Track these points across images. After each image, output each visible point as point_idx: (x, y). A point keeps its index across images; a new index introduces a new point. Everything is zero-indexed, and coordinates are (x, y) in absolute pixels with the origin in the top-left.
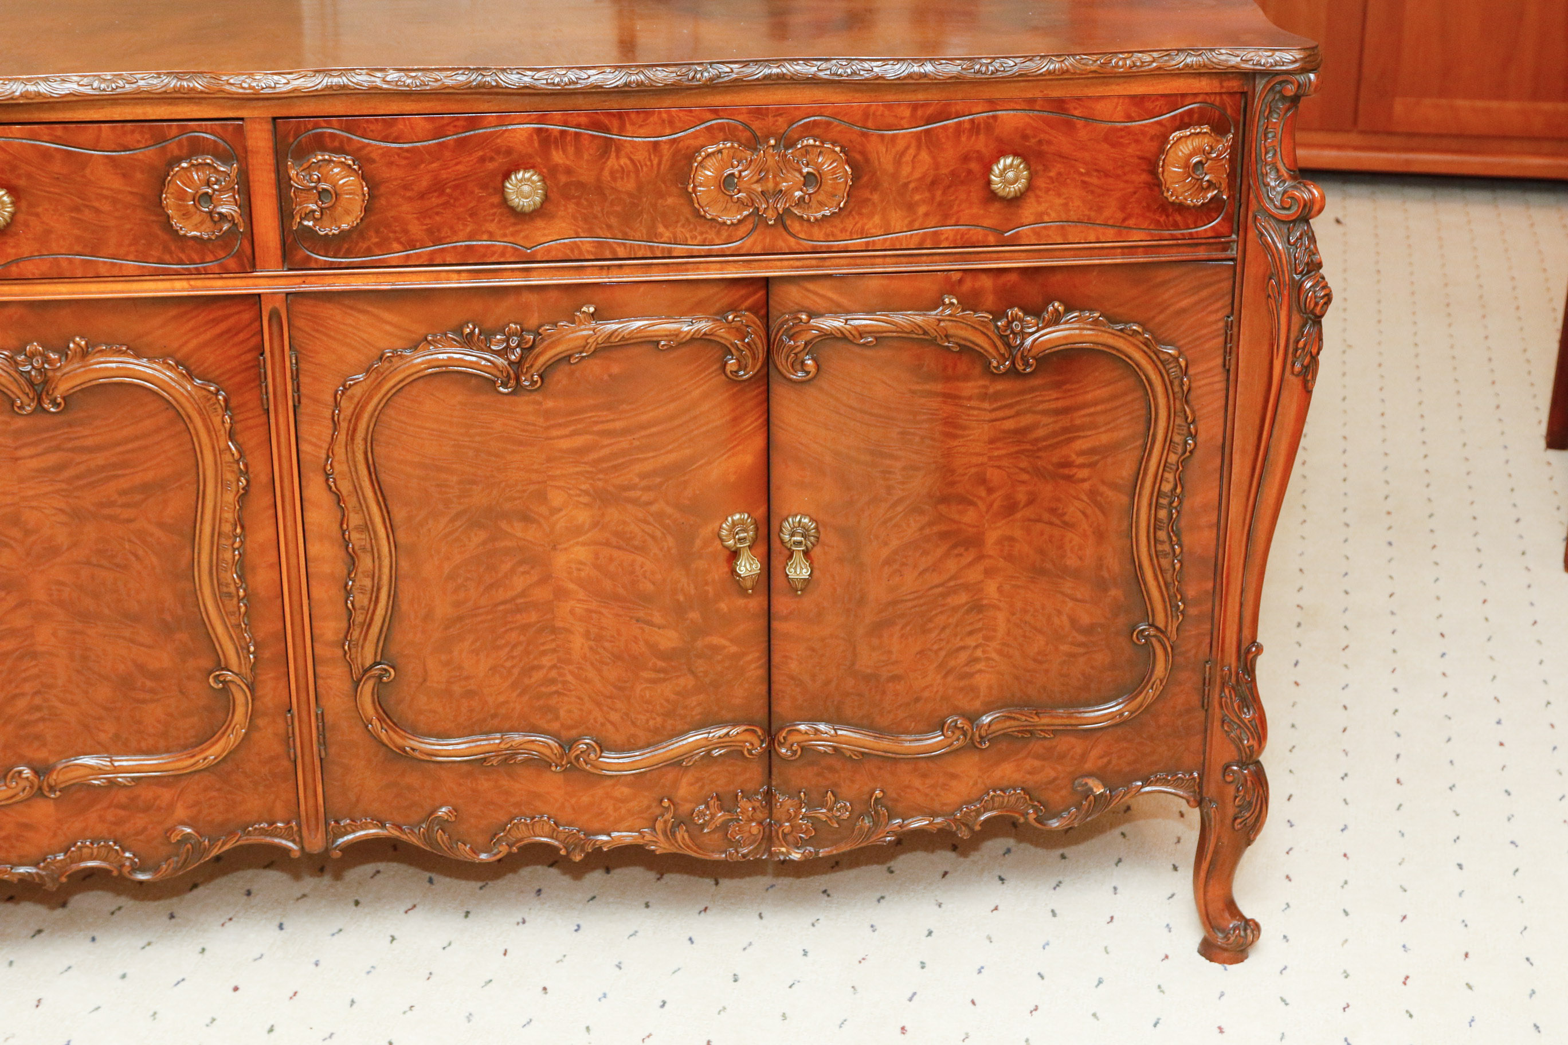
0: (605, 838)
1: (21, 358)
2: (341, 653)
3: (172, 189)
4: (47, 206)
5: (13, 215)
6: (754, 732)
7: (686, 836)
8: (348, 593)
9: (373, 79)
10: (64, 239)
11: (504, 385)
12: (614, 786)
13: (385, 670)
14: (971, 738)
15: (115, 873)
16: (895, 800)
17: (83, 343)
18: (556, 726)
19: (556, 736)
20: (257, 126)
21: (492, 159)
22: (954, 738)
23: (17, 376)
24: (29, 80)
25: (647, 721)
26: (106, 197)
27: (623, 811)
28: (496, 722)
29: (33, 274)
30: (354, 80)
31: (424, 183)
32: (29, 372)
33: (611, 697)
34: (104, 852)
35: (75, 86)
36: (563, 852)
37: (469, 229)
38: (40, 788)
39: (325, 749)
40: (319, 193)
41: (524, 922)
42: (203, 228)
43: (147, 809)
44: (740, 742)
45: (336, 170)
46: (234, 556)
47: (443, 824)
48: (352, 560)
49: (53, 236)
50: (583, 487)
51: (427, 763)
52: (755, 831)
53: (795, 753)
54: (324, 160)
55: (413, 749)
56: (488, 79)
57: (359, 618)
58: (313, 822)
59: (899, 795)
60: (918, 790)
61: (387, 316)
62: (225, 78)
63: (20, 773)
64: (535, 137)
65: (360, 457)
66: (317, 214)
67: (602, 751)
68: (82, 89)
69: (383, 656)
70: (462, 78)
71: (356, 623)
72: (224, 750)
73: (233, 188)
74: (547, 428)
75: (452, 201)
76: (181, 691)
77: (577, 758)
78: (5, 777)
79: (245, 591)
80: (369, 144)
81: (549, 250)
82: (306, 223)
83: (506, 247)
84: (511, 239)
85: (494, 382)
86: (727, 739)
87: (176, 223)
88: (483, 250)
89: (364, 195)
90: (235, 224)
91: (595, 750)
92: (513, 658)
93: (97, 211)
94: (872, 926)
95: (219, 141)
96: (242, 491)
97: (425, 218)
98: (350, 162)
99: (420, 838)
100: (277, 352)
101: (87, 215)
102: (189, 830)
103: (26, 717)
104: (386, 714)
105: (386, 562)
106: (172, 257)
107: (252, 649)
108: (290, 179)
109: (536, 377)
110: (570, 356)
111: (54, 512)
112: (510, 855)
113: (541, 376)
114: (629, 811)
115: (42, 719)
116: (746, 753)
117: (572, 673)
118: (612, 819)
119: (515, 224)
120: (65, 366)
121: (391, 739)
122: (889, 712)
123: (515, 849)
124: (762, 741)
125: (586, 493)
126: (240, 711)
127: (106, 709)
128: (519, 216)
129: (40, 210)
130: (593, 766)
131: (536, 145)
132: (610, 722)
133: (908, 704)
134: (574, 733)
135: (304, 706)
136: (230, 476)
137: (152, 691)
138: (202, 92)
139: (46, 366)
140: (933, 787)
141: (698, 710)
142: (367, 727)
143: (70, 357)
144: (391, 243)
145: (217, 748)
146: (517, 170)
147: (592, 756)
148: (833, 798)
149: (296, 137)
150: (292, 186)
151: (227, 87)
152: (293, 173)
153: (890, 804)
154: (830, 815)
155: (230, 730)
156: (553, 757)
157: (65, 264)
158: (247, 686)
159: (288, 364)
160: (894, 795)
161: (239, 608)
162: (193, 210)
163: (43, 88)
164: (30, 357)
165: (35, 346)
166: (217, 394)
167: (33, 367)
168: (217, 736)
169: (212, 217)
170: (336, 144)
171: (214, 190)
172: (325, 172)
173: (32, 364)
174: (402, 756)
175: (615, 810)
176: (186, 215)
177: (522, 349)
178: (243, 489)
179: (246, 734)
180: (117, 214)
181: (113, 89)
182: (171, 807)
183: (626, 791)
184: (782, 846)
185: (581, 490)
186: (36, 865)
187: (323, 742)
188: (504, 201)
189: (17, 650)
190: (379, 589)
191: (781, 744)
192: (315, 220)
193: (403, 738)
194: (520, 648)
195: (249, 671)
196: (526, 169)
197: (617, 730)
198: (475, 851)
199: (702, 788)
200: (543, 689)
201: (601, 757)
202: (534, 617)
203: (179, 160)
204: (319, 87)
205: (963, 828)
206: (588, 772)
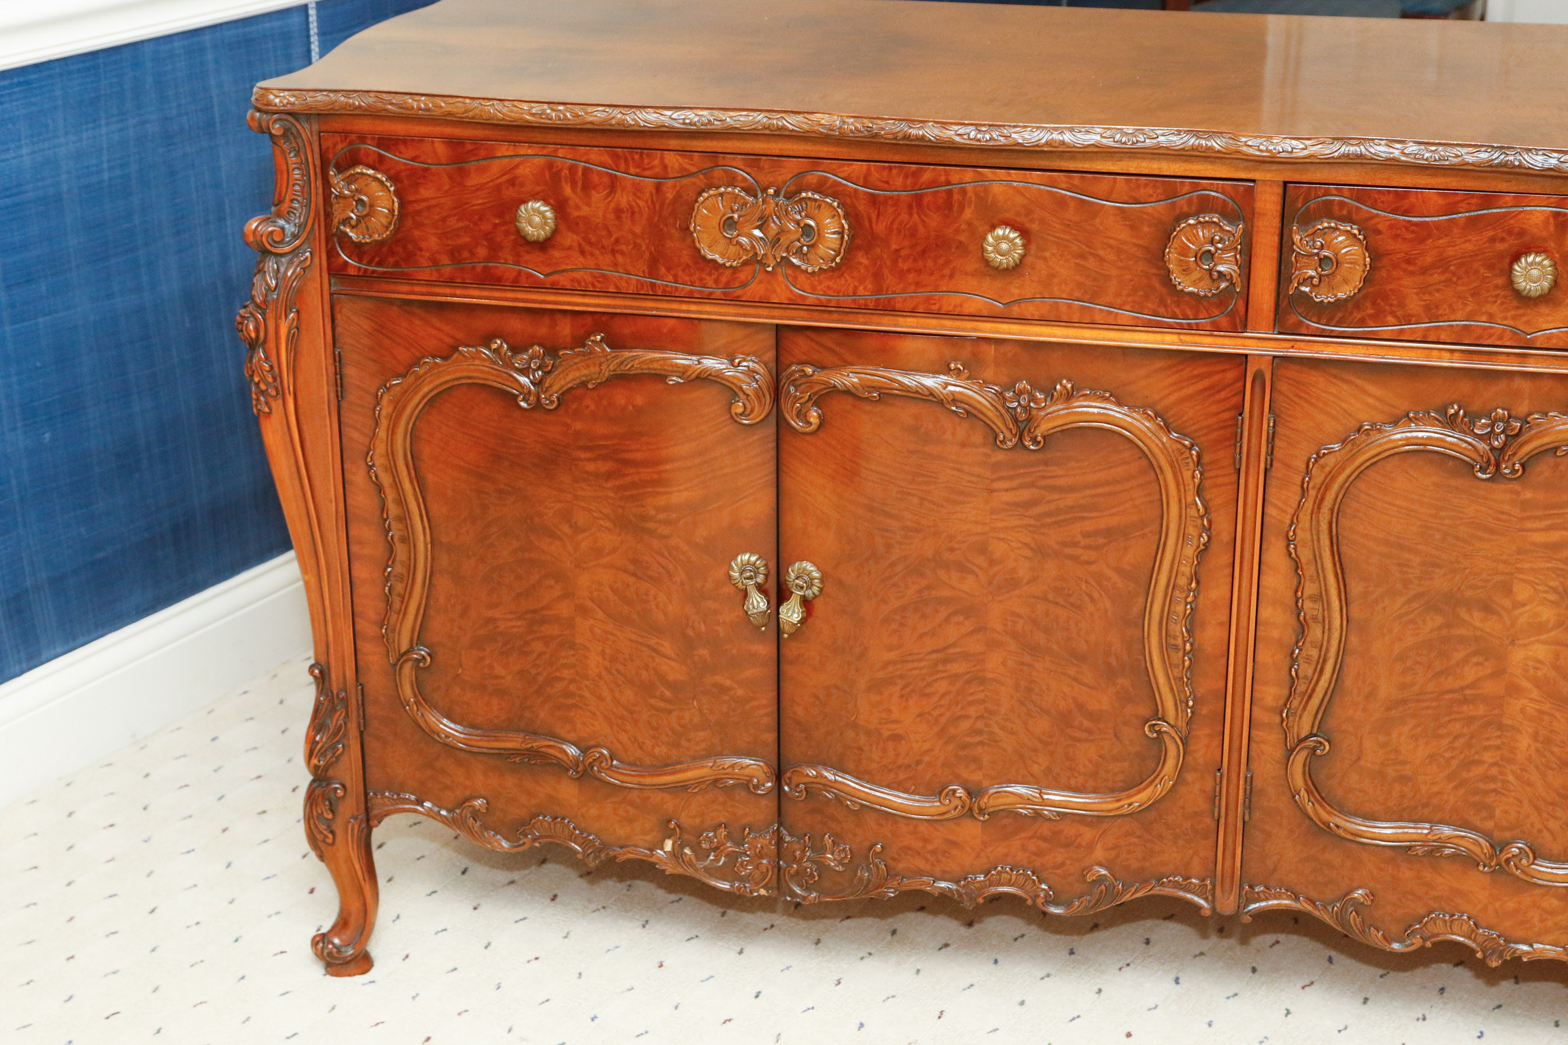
0: (1525, 948)
1: (1009, 395)
2: (1278, 719)
3: (1176, 244)
4: (1055, 251)
5: (1023, 257)
8: (1294, 661)
9: (1391, 150)
10: (1066, 284)
11: (1483, 470)
12: (1544, 895)
13: (1321, 743)
15: (1029, 902)
17: (1069, 386)
18: (1490, 825)
19: (1487, 835)
20: (1269, 190)
21: (1503, 240)
23: (1003, 411)
24: (1055, 129)
26: (1111, 247)
27: (1550, 923)
28: (1426, 811)
29: (1033, 315)
30: (1373, 151)
31: (1429, 259)
32: (1015, 409)
33: (1551, 804)
34: (1021, 879)
35: (1098, 138)
36: (1479, 955)
37: (1469, 308)
38: (971, 809)
39: (1250, 813)
40: (1320, 260)
41: (1424, 1019)
42: (1201, 284)
43: (1067, 846)
45: (1340, 239)
46: (1186, 610)
47: (1358, 907)
48: (1302, 628)
49: (1056, 280)
50: (1552, 584)
51: (1351, 843)
54: (1330, 228)
55: (1338, 826)
56: (1511, 158)
57: (1301, 687)
58: (1228, 880)
61: (1371, 388)
62: (1244, 139)
63: (954, 791)
64: (1551, 220)
65: (1324, 526)
66: (1316, 281)
67: (1535, 858)
68: (1104, 141)
69: (1321, 728)
70: (1484, 155)
71: (1298, 691)
72: (1149, 799)
73: (1236, 248)
74: (1522, 519)
75: (1455, 279)
76: (1116, 735)
77: (1508, 861)
78: (940, 793)
79: (1192, 645)
80: (1377, 215)
81: (1550, 337)
82: (1303, 289)
83: (1505, 330)
84: (1512, 323)
85: (1473, 467)
87: (1176, 278)
88: (1480, 331)
89: (1365, 265)
90: (1232, 284)
91: (1528, 856)
92: (1454, 749)
93: (1102, 260)
95: (1231, 202)
96: (1202, 547)
97: (1424, 294)
98: (1356, 232)
99: (1332, 917)
100: (1256, 414)
101: (1091, 263)
102: (1103, 872)
103: (967, 739)
104: (1314, 786)
105: (1336, 635)
106: (1166, 310)
107: (1191, 703)
108: (1293, 244)
109: (1517, 467)
110: (1557, 448)
111: (1020, 545)
112: (1423, 948)
113: (1523, 465)
114: (1556, 924)
115: (981, 743)
117: (1514, 773)
118: (1536, 929)
119: (1518, 308)
120: (1050, 407)
121: (1316, 812)
123: (1428, 944)
125: (1554, 590)
126: (1170, 763)
127: (1041, 741)
128: (1524, 300)
129: (1047, 254)
130: (1523, 872)
131: (1552, 228)
132: (1547, 828)
134: (1507, 835)
135: (1234, 768)
136: (1191, 530)
137: (1089, 731)
138: (1219, 152)
139: (1032, 404)
142: (1294, 797)
143: (1055, 398)
144: (1385, 316)
145: (1143, 796)
146: (1527, 253)
147: (1524, 862)
149: (1305, 203)
150: (1294, 251)
151: (1245, 149)
152: (1297, 238)
155: (1157, 781)
156: (1483, 857)
157: (1064, 309)
158: (1181, 739)
159: (1265, 426)
161: (1184, 661)
162: (1193, 266)
163: (1067, 137)
164: (1018, 394)
165: (1024, 385)
166: (1191, 449)
167: (1020, 404)
168: (1144, 784)
169: (1211, 275)
170: (1345, 212)
171: (1217, 249)
172: (1329, 240)
173: (1019, 402)
174: (1325, 831)
175: (1542, 921)
176: (1186, 271)
177: (1507, 436)
178: (1204, 545)
179: (1173, 785)
180: (1120, 264)
181: (1133, 143)
182: (1091, 847)
183: (1555, 902)
185: (1549, 587)
186: (957, 882)
187: (1249, 806)
188: (1511, 282)
189: (968, 673)
190: (1325, 661)
192: (1313, 286)
193: (1329, 813)
194: (1462, 741)
195: (1184, 725)
196: (1538, 253)
197: (1554, 839)
198: (1388, 940)
200: (1481, 786)
201: (1533, 864)
202: (1481, 710)
203: (1187, 216)
204: (1336, 154)
206: (1518, 878)
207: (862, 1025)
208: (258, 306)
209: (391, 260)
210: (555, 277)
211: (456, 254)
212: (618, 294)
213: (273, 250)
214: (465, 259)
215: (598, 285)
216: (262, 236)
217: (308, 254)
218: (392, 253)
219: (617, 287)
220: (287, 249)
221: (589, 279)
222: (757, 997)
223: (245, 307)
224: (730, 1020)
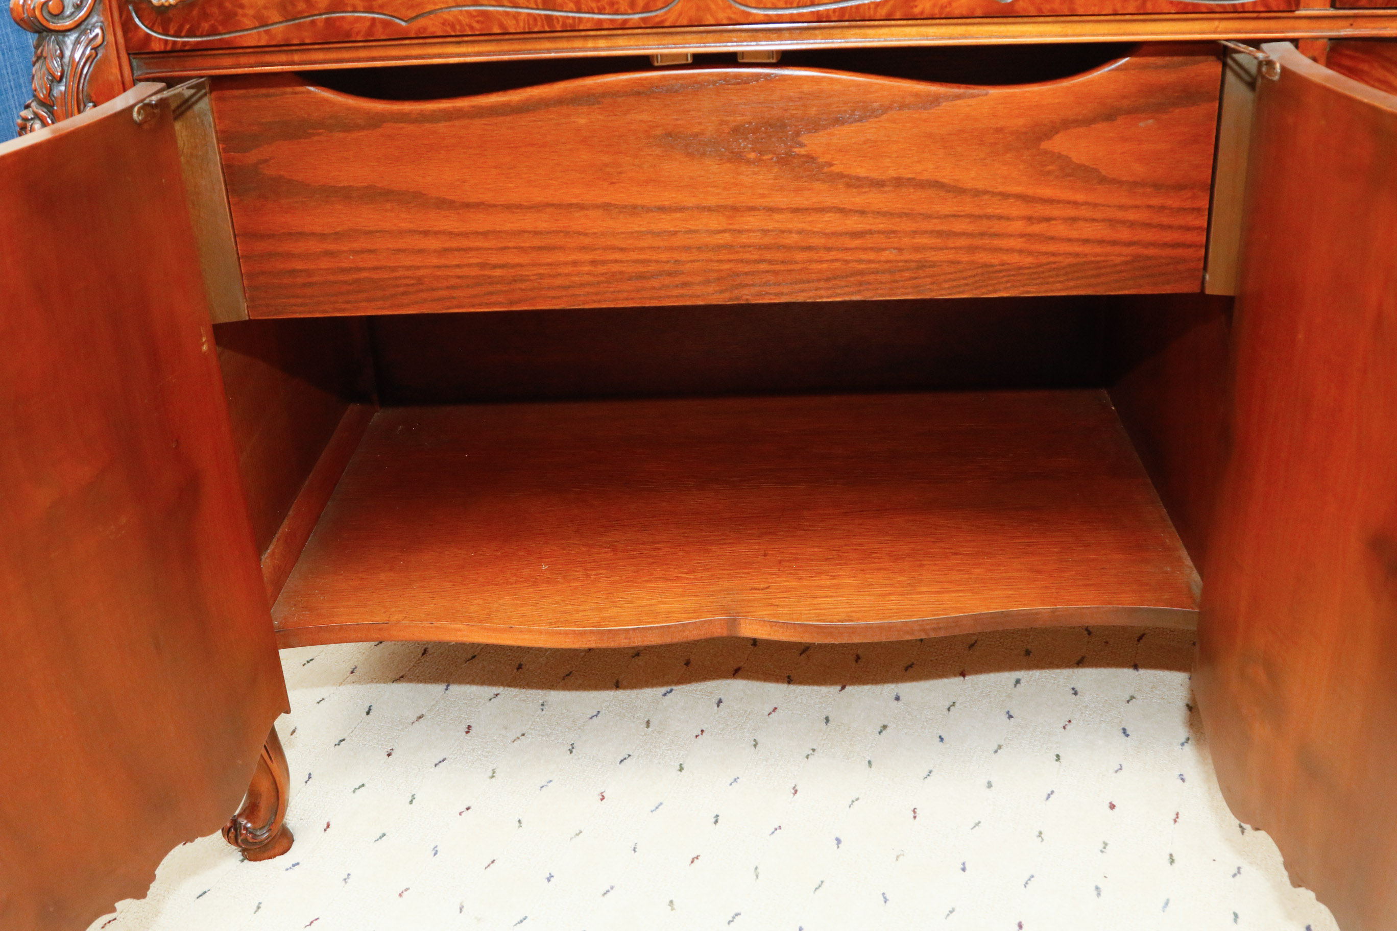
207: (838, 841)
208: (42, 103)
209: (206, 26)
210: (422, 22)
211: (290, 8)
212: (505, 35)
213: (52, 26)
214: (302, 12)
215: (477, 26)
216: (34, 9)
217: (98, 31)
218: (205, 15)
219: (501, 25)
220: (68, 23)
221: (465, 20)
222: (716, 822)
223: (27, 107)
224: (697, 858)
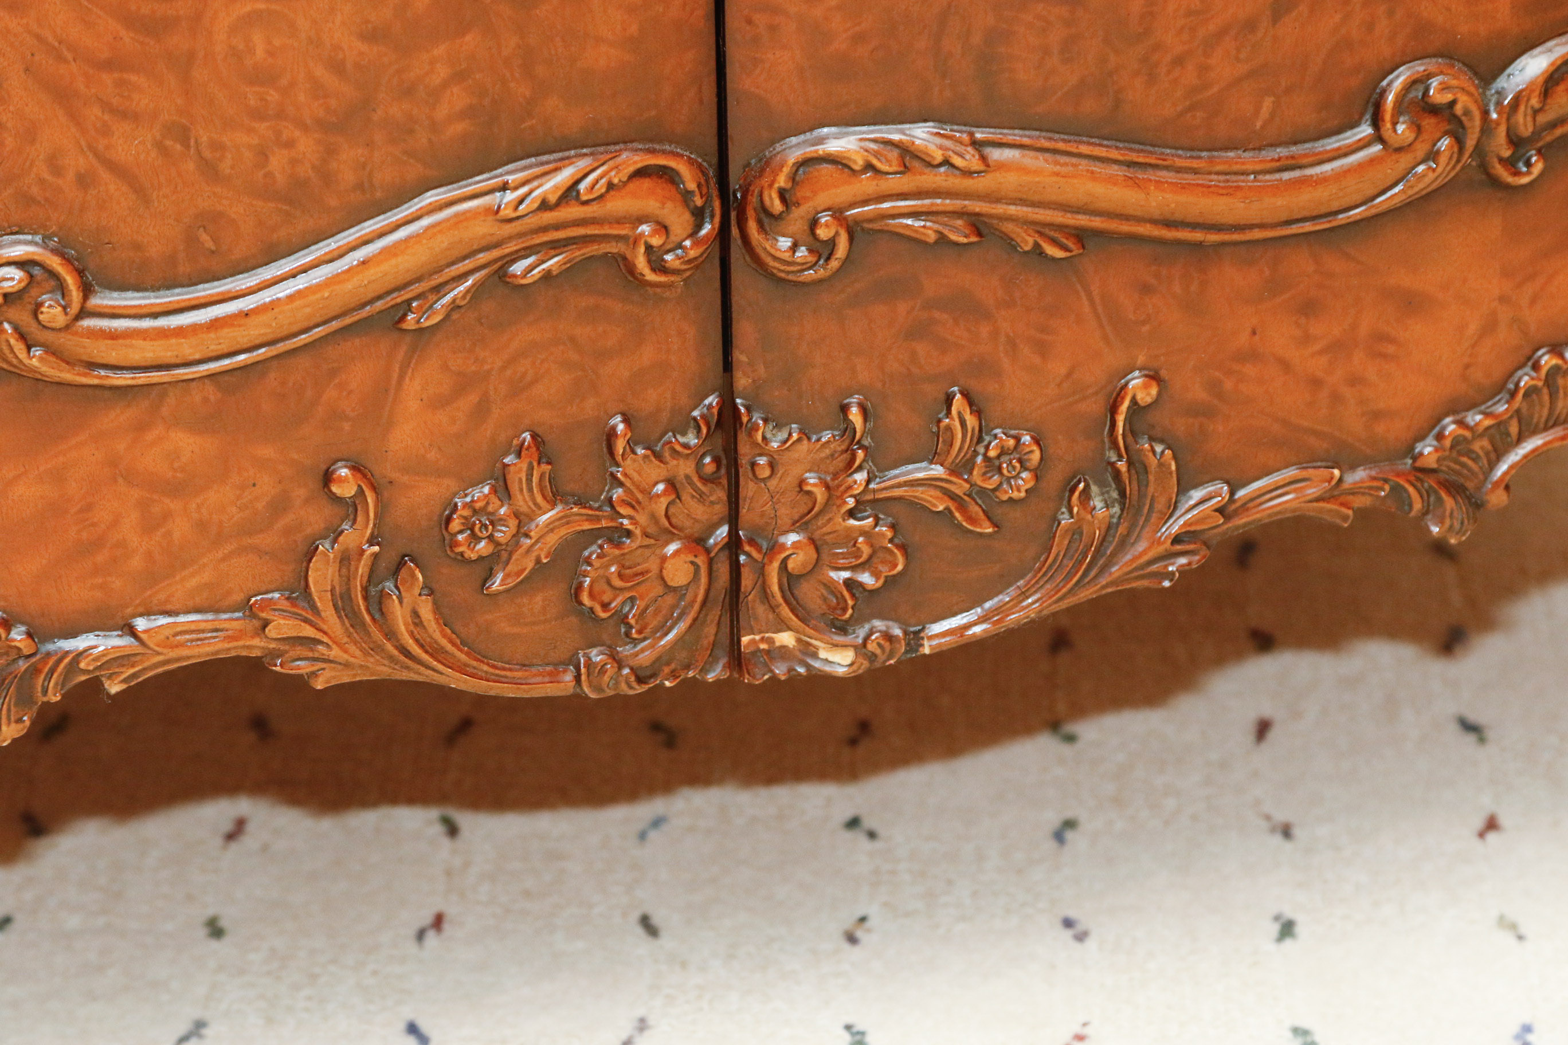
0: (108, 641)
6: (666, 175)
7: (426, 612)
12: (141, 427)
14: (1479, 150)
16: (1203, 412)
22: (1421, 150)
25: (262, 154)
27: (180, 528)
33: (108, 65)
44: (619, 221)
52: (678, 573)
53: (824, 250)
59: (1214, 387)
60: (1286, 366)
67: (87, 291)
86: (573, 211)
91: (62, 288)
94: (1068, 923)
114: (202, 526)
116: (641, 263)
118: (136, 562)
122: (1179, 61)
124: (699, 216)
130: (52, 351)
132: (113, 167)
133: (1250, 25)
140: (1337, 348)
141: (457, 98)
147: (52, 312)
148: (971, 421)
153: (1181, 426)
154: (960, 487)
160: (1198, 393)
175: (150, 525)
184: (783, 626)
191: (769, 221)
197: (140, 191)
199: (481, 411)
201: (84, 313)
205: (1449, 502)
206: (39, 381)
